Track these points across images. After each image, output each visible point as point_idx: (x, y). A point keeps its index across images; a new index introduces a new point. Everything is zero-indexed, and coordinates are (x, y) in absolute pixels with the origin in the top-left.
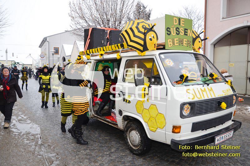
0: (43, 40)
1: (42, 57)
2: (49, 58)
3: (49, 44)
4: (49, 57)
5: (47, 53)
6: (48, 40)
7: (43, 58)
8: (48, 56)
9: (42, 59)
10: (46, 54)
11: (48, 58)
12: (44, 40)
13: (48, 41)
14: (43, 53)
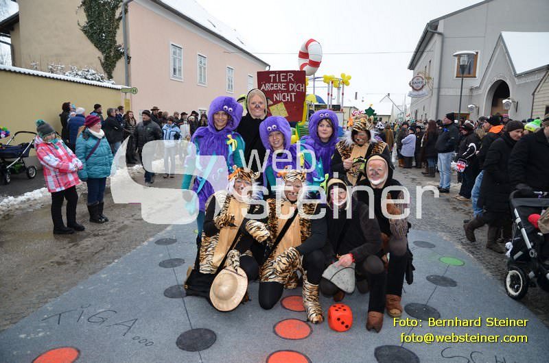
1: (416, 86)
2: (439, 91)
3: (443, 42)
4: (439, 88)
5: (434, 74)
7: (420, 92)
8: (436, 85)
9: (416, 93)
10: (429, 78)
11: (435, 91)
12: (430, 32)
13: (440, 34)
14: (420, 75)
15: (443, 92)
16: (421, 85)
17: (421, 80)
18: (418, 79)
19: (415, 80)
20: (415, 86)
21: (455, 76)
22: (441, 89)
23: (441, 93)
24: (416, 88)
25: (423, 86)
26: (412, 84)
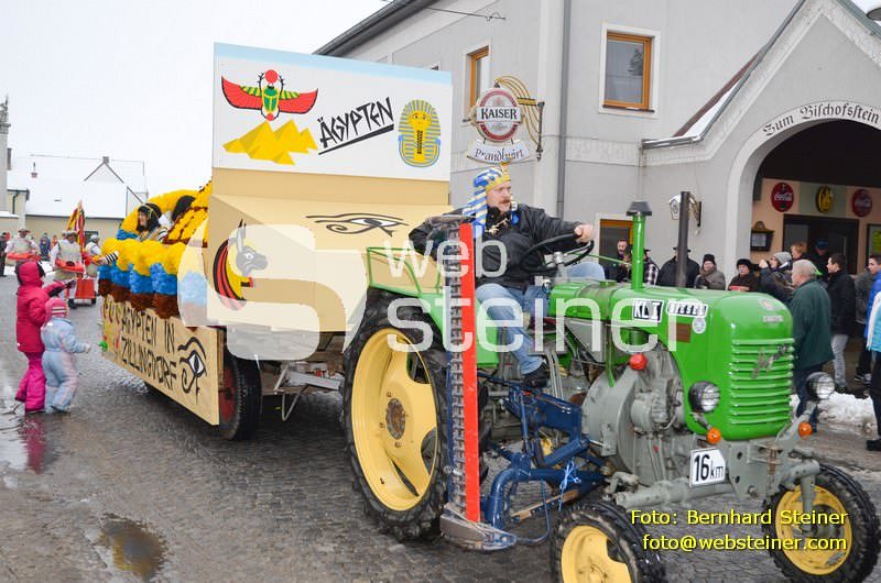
1: (494, 126)
2: (562, 148)
4: (562, 138)
7: (507, 148)
8: (551, 128)
9: (491, 148)
11: (550, 146)
14: (502, 88)
15: (575, 151)
16: (508, 123)
17: (508, 105)
18: (499, 103)
19: (490, 105)
20: (490, 123)
21: (602, 102)
22: (568, 141)
23: (570, 155)
24: (493, 132)
25: (514, 128)
26: (479, 118)
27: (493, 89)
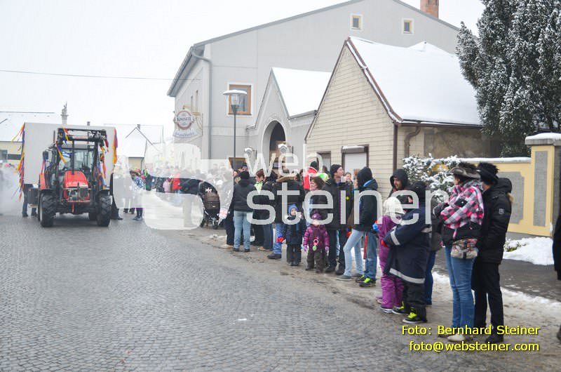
0: (190, 57)
1: (183, 123)
2: (210, 131)
3: (211, 71)
4: (210, 127)
5: (204, 109)
6: (207, 55)
8: (206, 123)
9: (181, 132)
10: (197, 114)
11: (206, 130)
12: (195, 57)
13: (206, 61)
14: (186, 109)
15: (215, 131)
16: (188, 123)
17: (187, 116)
18: (184, 115)
19: (180, 116)
20: (181, 123)
21: (228, 112)
22: (214, 129)
23: (213, 134)
24: (182, 126)
25: (190, 124)
26: (176, 121)
27: (182, 110)
